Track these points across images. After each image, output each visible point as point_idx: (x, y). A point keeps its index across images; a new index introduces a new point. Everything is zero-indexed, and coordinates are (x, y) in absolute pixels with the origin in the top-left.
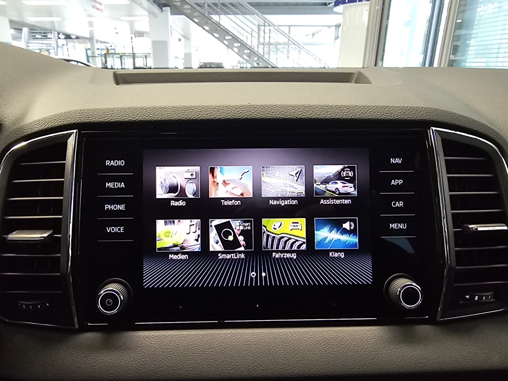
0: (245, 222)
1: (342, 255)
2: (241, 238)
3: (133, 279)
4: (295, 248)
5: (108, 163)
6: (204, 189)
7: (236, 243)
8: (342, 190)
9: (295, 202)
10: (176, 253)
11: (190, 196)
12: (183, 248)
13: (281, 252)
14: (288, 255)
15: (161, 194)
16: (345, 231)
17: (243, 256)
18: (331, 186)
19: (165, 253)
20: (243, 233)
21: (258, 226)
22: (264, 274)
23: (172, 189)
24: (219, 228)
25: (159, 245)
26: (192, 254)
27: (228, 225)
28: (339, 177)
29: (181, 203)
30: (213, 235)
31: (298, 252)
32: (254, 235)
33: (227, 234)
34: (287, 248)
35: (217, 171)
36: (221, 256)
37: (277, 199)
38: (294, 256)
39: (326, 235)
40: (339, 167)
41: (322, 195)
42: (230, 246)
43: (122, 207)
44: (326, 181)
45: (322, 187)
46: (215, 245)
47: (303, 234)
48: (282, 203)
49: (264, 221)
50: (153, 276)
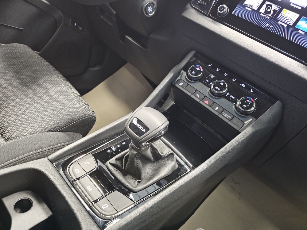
0: (278, 7)
1: (303, 33)
2: (272, 12)
3: (231, 9)
4: (288, 23)
7: (269, 13)
9: (300, 8)
10: (248, 7)
12: (251, 7)
13: (282, 22)
14: (284, 24)
17: (268, 18)
19: (245, 6)
20: (275, 11)
21: (281, 10)
22: (271, 27)
24: (267, 5)
25: (245, 3)
26: (253, 10)
27: (271, 6)
30: (264, 7)
31: (288, 25)
32: (277, 13)
33: (269, 8)
34: (285, 22)
36: (261, 14)
37: (294, 4)
38: (286, 26)
39: (303, 24)
42: (267, 12)
46: (262, 10)
47: (295, 20)
48: (295, 6)
49: (284, 10)
50: (237, 11)
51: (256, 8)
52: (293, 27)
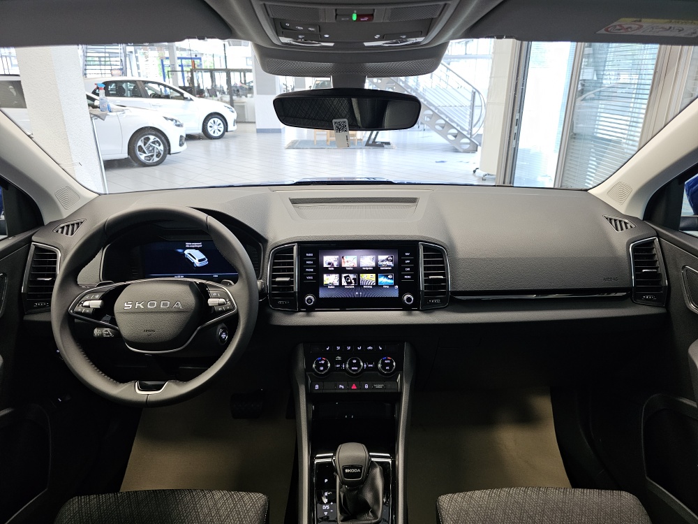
0: (354, 275)
1: (388, 287)
2: (353, 281)
3: (316, 294)
4: (371, 284)
5: (307, 255)
6: (340, 264)
7: (351, 282)
8: (388, 264)
9: (372, 268)
10: (330, 286)
11: (335, 266)
12: (333, 284)
13: (367, 286)
14: (369, 287)
15: (325, 265)
16: (389, 279)
17: (353, 287)
18: (384, 263)
19: (327, 286)
20: (354, 279)
21: (359, 276)
22: (361, 293)
23: (329, 264)
24: (345, 277)
25: (325, 283)
26: (336, 286)
27: (348, 276)
28: (387, 259)
29: (333, 269)
30: (343, 279)
31: (373, 286)
32: (357, 280)
33: (348, 279)
34: (369, 284)
35: (345, 258)
36: (346, 287)
37: (365, 267)
38: (371, 287)
39: (382, 280)
40: (387, 256)
41: (381, 266)
42: (349, 283)
43: (312, 270)
44: (382, 261)
45: (381, 263)
46: (344, 283)
47: (374, 279)
48: (367, 269)
49: (361, 275)
50: (323, 294)
51: (338, 284)
52: (377, 285)
